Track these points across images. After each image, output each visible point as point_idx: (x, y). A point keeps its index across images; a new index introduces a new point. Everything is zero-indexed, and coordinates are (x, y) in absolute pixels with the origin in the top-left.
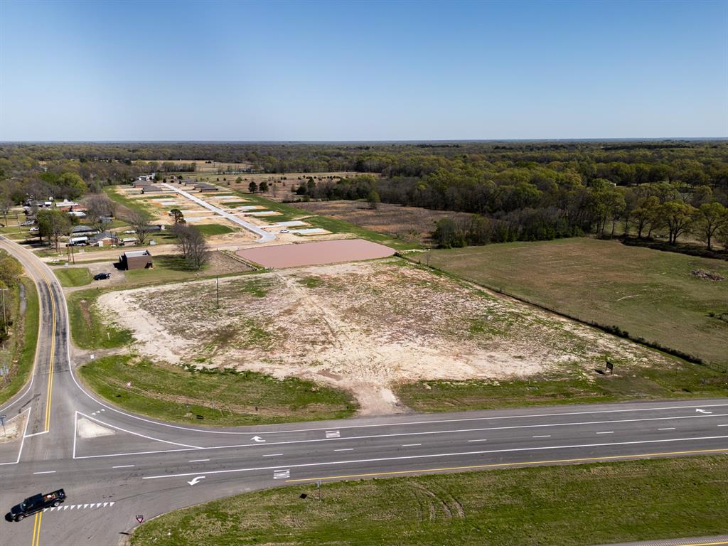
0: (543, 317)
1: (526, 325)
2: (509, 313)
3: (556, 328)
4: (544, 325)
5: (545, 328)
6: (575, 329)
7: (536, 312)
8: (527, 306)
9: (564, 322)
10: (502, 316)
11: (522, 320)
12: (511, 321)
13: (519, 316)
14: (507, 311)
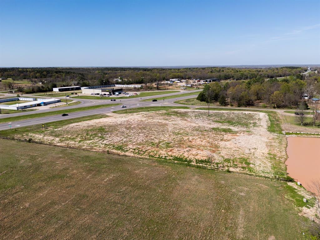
0: (71, 142)
1: (79, 136)
2: (92, 139)
3: (63, 138)
4: (70, 138)
5: (69, 136)
6: (53, 140)
7: (77, 145)
8: (84, 147)
9: (59, 143)
10: (95, 137)
11: (82, 137)
12: (88, 136)
13: (85, 139)
14: (93, 140)
